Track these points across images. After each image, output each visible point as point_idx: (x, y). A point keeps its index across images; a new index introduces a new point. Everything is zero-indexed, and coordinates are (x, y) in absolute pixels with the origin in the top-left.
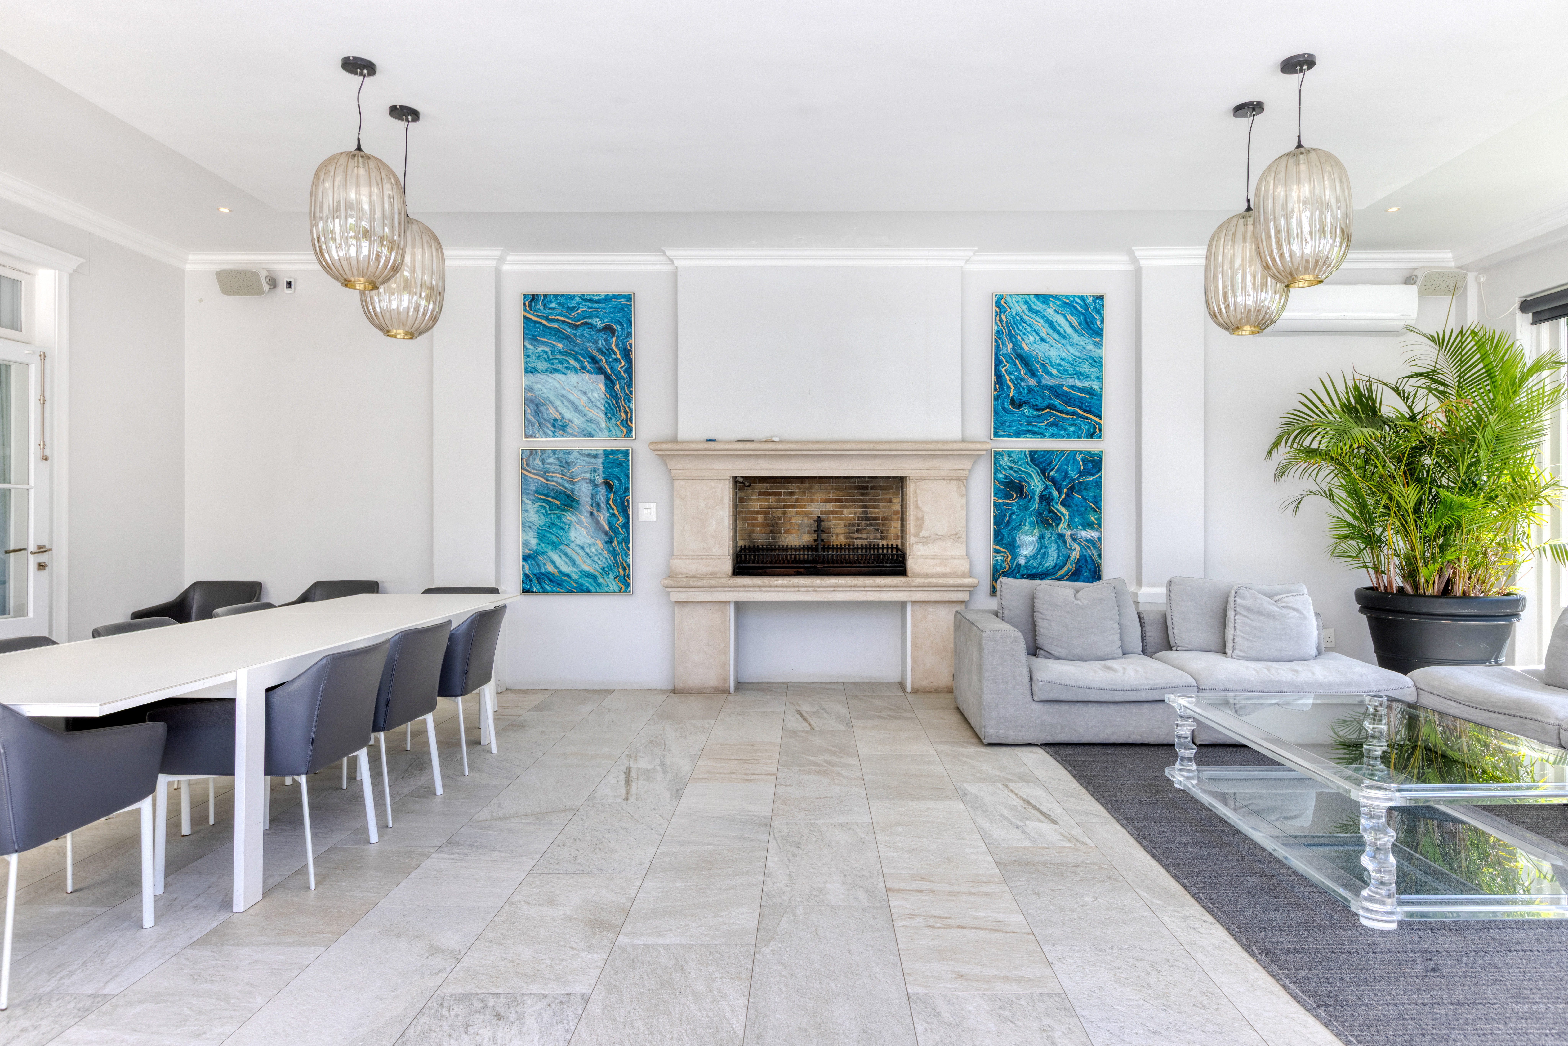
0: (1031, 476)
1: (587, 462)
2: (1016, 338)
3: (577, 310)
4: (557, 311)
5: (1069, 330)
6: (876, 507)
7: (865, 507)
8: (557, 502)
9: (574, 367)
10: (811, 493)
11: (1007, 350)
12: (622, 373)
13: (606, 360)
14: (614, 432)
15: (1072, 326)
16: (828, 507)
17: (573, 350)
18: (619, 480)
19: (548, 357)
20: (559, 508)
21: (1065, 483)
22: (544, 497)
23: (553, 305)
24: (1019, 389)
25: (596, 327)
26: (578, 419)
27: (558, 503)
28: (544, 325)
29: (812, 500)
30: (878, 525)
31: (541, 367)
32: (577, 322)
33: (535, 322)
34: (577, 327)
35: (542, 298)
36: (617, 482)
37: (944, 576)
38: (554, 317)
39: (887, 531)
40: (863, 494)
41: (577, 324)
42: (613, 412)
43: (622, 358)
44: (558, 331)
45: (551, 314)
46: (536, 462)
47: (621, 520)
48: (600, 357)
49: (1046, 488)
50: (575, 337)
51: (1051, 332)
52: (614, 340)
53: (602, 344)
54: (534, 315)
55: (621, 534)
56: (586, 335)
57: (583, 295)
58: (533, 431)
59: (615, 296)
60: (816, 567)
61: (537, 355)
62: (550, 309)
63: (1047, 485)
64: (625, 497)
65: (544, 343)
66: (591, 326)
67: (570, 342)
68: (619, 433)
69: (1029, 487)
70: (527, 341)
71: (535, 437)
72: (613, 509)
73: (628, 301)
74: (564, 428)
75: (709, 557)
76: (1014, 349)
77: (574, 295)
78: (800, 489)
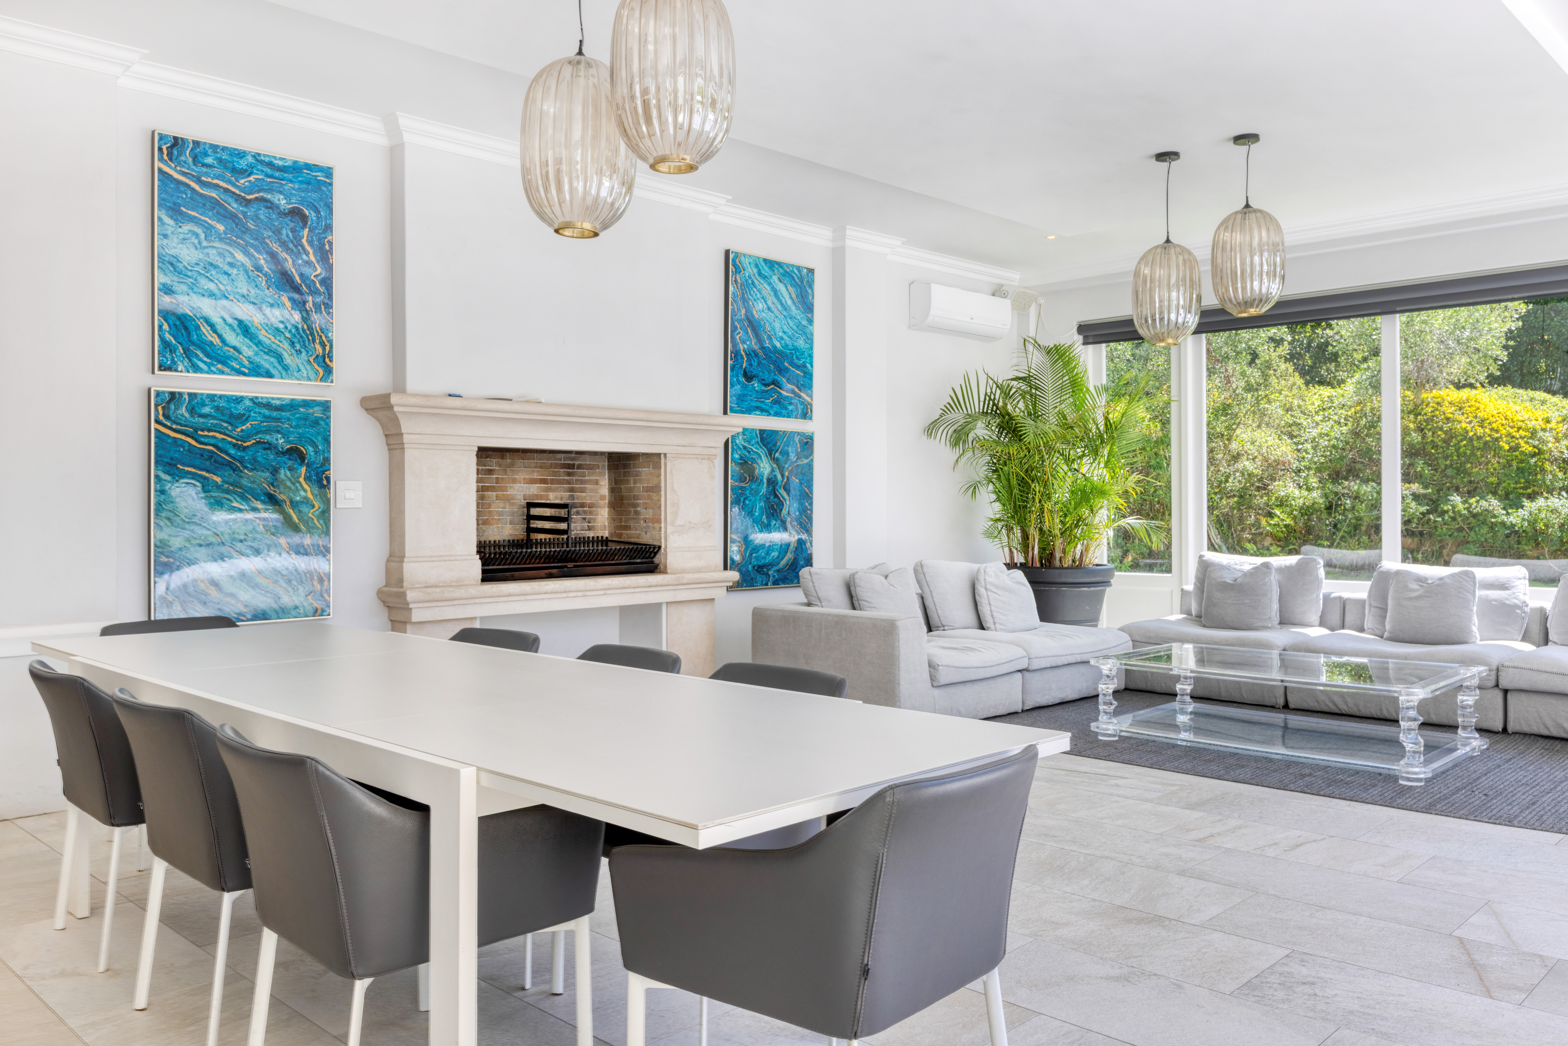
0: (761, 458)
1: (265, 417)
2: (748, 303)
3: (249, 175)
4: (217, 171)
5: (789, 302)
6: (583, 490)
7: (572, 490)
8: (215, 478)
9: (243, 264)
10: (513, 471)
11: (741, 316)
12: (318, 285)
13: (293, 261)
14: (305, 372)
15: (791, 298)
16: (532, 490)
17: (242, 239)
18: (315, 445)
19: (200, 243)
20: (218, 487)
21: (787, 466)
22: (193, 470)
23: (209, 160)
24: (750, 360)
25: (278, 207)
26: (249, 347)
27: (218, 480)
28: (193, 190)
29: (514, 481)
30: (585, 512)
31: (188, 258)
32: (249, 194)
33: (179, 182)
34: (248, 202)
35: (191, 145)
36: (311, 449)
37: (699, 570)
38: (210, 180)
39: (595, 520)
40: (569, 474)
41: (249, 197)
42: (304, 341)
43: (318, 262)
44: (216, 203)
45: (207, 175)
46: (180, 412)
47: (317, 507)
48: (284, 255)
49: (773, 471)
50: (244, 217)
51: (775, 301)
52: (306, 232)
53: (287, 236)
54: (176, 171)
55: (318, 528)
56: (262, 217)
57: (259, 155)
58: (173, 360)
59: (308, 166)
60: (566, 567)
61: (181, 236)
62: (204, 165)
63: (773, 468)
64: (323, 472)
65: (192, 219)
66: (271, 206)
67: (237, 225)
68: (312, 375)
69: (759, 469)
70: (164, 211)
71: (176, 371)
72: (305, 491)
73: (327, 177)
74: (223, 361)
75: (453, 558)
76: (746, 315)
77: (244, 152)
78: (500, 466)
